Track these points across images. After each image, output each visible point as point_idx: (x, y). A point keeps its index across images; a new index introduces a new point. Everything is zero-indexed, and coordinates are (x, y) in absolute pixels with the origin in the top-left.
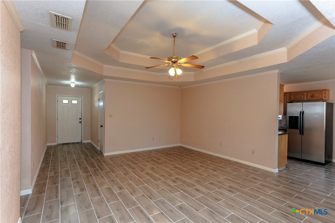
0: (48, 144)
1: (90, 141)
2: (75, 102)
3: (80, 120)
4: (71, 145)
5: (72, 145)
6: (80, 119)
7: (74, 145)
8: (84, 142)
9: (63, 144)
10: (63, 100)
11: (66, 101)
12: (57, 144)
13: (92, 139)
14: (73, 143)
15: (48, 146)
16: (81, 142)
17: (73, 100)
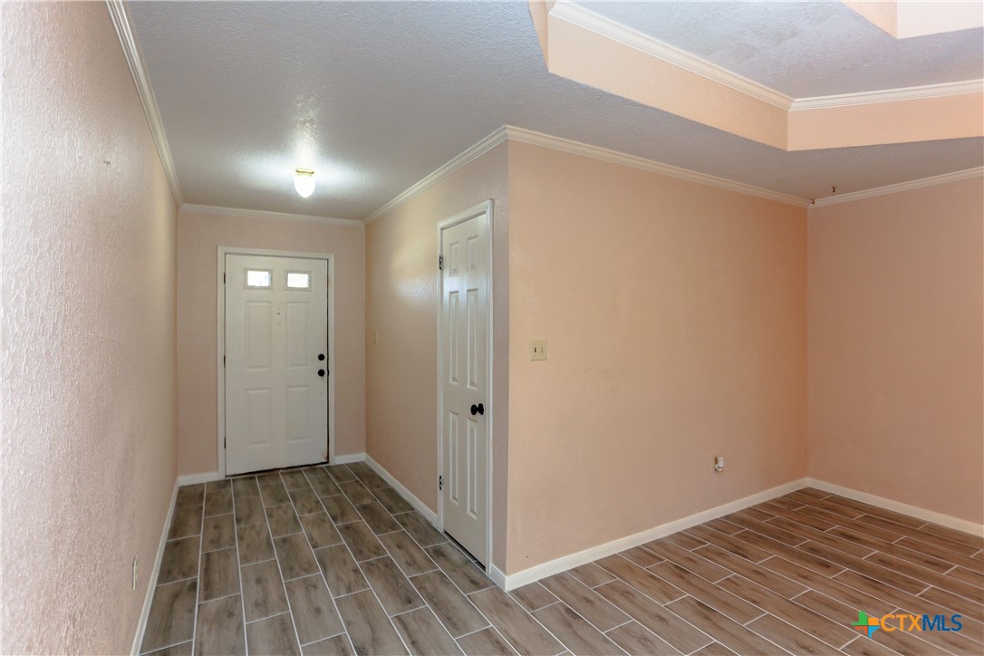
0: (184, 480)
1: (361, 457)
2: (298, 281)
3: (322, 365)
4: (284, 481)
5: (288, 477)
6: (321, 357)
7: (298, 477)
8: (337, 460)
9: (250, 476)
10: (250, 273)
11: (258, 279)
12: (222, 477)
13: (370, 449)
14: (292, 470)
15: (182, 490)
16: (325, 461)
17: (292, 272)
